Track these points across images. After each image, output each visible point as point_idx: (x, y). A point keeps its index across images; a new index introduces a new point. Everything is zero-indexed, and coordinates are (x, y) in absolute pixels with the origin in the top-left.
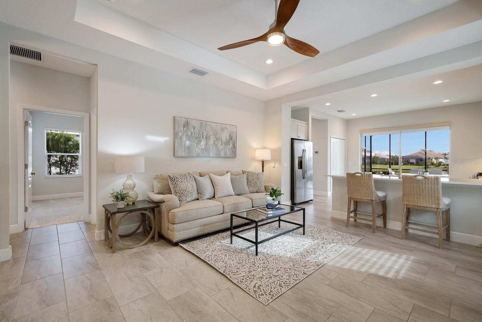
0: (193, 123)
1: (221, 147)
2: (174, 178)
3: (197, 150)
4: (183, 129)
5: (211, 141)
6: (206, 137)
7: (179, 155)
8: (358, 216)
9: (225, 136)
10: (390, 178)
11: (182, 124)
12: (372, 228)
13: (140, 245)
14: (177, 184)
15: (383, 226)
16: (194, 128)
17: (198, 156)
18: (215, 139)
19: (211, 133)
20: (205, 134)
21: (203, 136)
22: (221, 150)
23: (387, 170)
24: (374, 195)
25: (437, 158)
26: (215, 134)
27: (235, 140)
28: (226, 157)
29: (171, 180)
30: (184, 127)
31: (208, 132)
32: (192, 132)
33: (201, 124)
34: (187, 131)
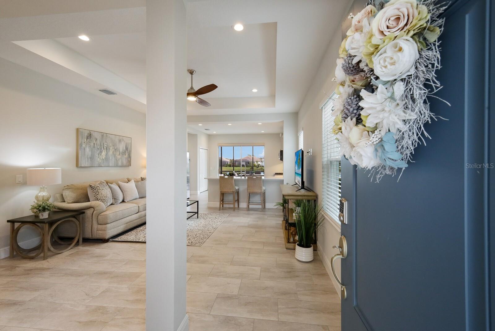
0: (95, 135)
1: (119, 157)
2: (95, 187)
3: (98, 160)
4: (87, 140)
5: (111, 152)
6: (106, 148)
7: (83, 166)
8: (224, 203)
9: (122, 147)
10: (241, 178)
11: (86, 136)
12: (234, 209)
13: (69, 248)
14: (99, 192)
15: (237, 207)
16: (96, 140)
17: (100, 166)
18: (113, 150)
19: (111, 144)
20: (106, 146)
21: (104, 147)
22: (119, 160)
23: (232, 172)
24: (234, 189)
25: (257, 162)
26: (114, 145)
27: (130, 151)
28: (122, 166)
29: (92, 189)
30: (87, 138)
31: (108, 143)
32: (94, 144)
33: (102, 136)
34: (90, 142)
